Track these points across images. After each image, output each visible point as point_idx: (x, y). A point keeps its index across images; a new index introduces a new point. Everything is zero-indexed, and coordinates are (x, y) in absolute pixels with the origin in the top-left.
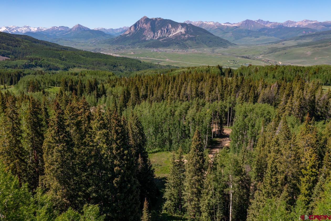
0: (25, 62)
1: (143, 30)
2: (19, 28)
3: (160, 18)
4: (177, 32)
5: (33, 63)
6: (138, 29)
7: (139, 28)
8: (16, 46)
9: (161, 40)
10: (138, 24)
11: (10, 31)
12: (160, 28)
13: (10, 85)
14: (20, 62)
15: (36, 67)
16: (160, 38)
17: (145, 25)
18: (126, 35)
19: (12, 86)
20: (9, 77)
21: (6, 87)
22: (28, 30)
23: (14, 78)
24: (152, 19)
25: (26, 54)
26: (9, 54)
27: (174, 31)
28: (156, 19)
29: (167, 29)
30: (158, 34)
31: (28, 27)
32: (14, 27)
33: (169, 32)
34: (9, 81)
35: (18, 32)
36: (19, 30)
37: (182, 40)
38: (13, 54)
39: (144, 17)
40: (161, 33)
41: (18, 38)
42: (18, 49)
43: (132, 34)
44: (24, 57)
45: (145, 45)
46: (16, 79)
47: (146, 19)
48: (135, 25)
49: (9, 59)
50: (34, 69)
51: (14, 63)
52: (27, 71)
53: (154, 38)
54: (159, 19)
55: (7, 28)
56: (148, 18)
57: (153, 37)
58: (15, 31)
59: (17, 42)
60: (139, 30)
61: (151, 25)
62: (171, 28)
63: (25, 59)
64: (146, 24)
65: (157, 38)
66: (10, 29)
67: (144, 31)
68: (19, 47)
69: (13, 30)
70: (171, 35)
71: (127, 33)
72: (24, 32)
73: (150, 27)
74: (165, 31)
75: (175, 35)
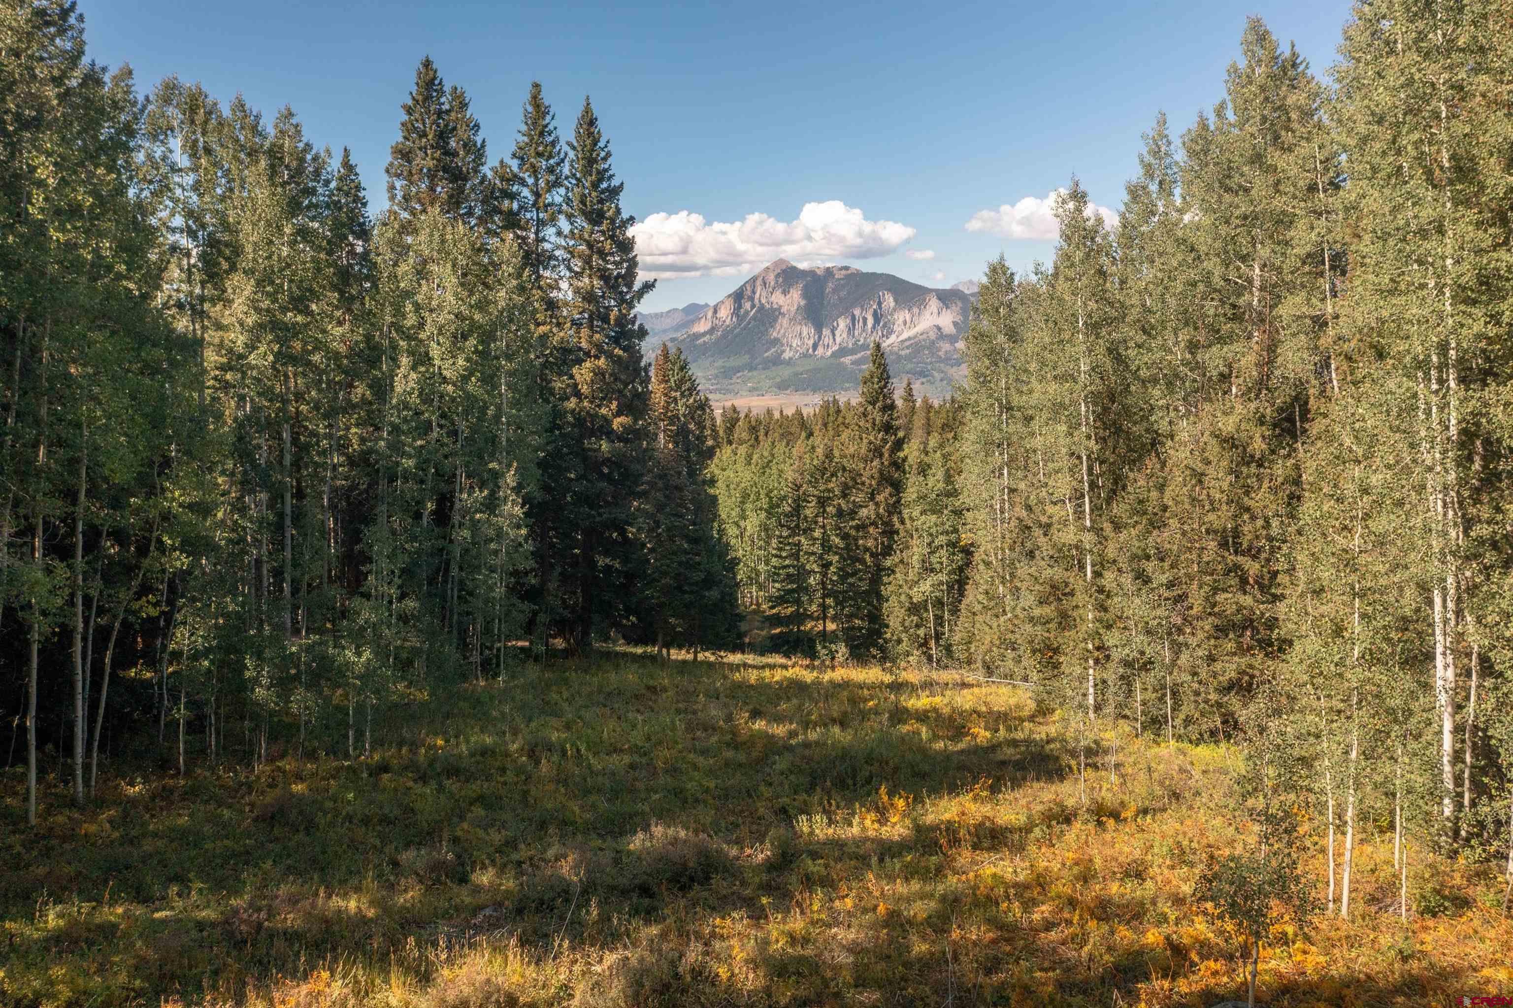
1: (769, 316)
3: (846, 268)
4: (919, 328)
6: (747, 313)
7: (753, 306)
9: (847, 360)
10: (749, 293)
12: (846, 309)
16: (843, 351)
17: (778, 299)
18: (697, 336)
24: (811, 273)
27: (905, 323)
28: (829, 272)
29: (875, 314)
30: (837, 333)
33: (884, 326)
37: (940, 360)
39: (777, 263)
40: (851, 330)
43: (724, 336)
45: (778, 380)
47: (784, 271)
48: (738, 296)
53: (820, 351)
54: (844, 272)
56: (794, 268)
57: (815, 346)
60: (754, 318)
61: (805, 295)
62: (894, 310)
64: (785, 293)
65: (829, 353)
67: (775, 320)
70: (893, 338)
71: (702, 327)
73: (803, 303)
74: (865, 320)
75: (909, 339)
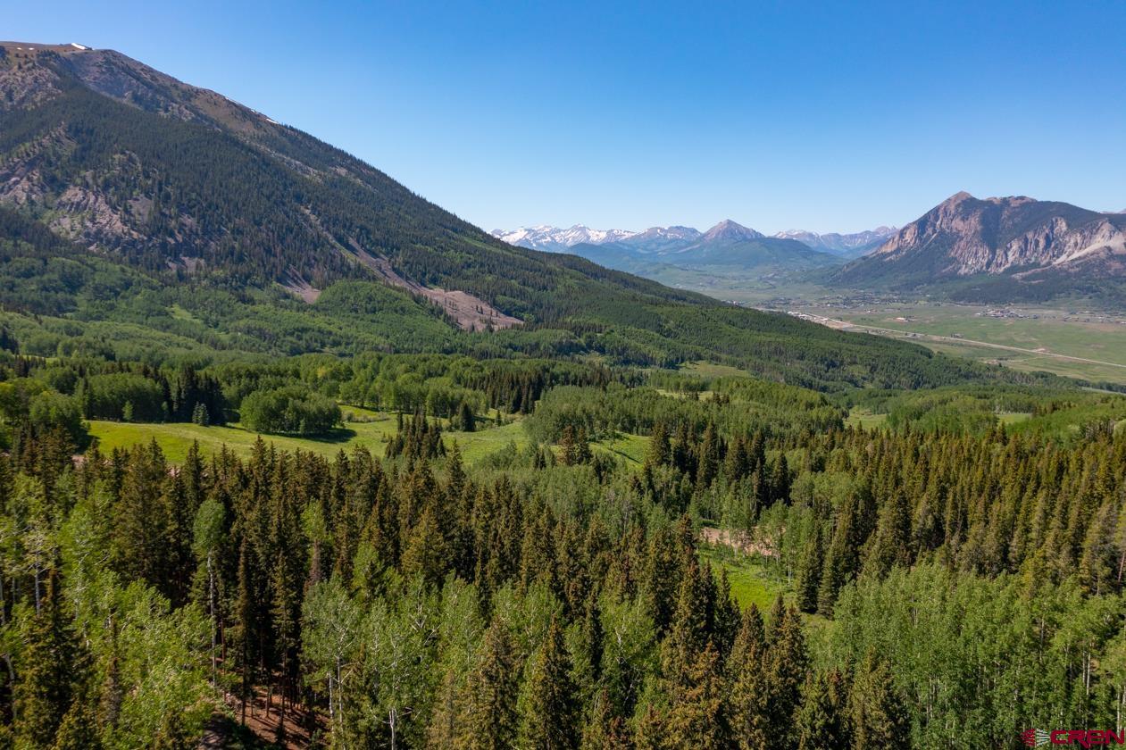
0: (562, 335)
1: (948, 239)
2: (559, 231)
3: (1022, 198)
4: (1089, 249)
5: (582, 341)
6: (929, 236)
7: (934, 231)
8: (545, 288)
9: (1018, 276)
10: (932, 217)
11: (534, 241)
12: (1019, 232)
13: (513, 412)
14: (548, 336)
15: (589, 353)
16: (1014, 269)
17: (958, 224)
18: (886, 255)
19: (517, 415)
20: (512, 388)
21: (503, 415)
22: (583, 239)
23: (524, 390)
24: (989, 203)
25: (567, 311)
26: (523, 310)
27: (1076, 244)
28: (1005, 202)
29: (1047, 237)
30: (1010, 254)
31: (583, 229)
32: (547, 230)
33: (1055, 248)
34: (512, 399)
35: (554, 242)
36: (557, 239)
37: (1111, 278)
38: (532, 310)
39: (957, 196)
40: (1022, 252)
41: (551, 265)
42: (549, 296)
43: (908, 255)
44: (560, 320)
45: (954, 292)
46: (530, 396)
47: (963, 202)
48: (922, 224)
49: (522, 323)
50: (582, 358)
51: (532, 337)
52: (562, 365)
53: (992, 269)
54: (1019, 201)
55: (529, 231)
56: (973, 199)
57: (988, 265)
58: (549, 239)
59: (547, 277)
60: (935, 241)
61: (983, 221)
62: (1066, 233)
63: (561, 328)
64: (963, 219)
65: (1001, 270)
66: (536, 234)
67: (954, 243)
68: (552, 290)
69: (543, 237)
70: (1063, 258)
71: (889, 249)
72: (570, 243)
73: (979, 228)
74: (1037, 243)
75: (1080, 258)
